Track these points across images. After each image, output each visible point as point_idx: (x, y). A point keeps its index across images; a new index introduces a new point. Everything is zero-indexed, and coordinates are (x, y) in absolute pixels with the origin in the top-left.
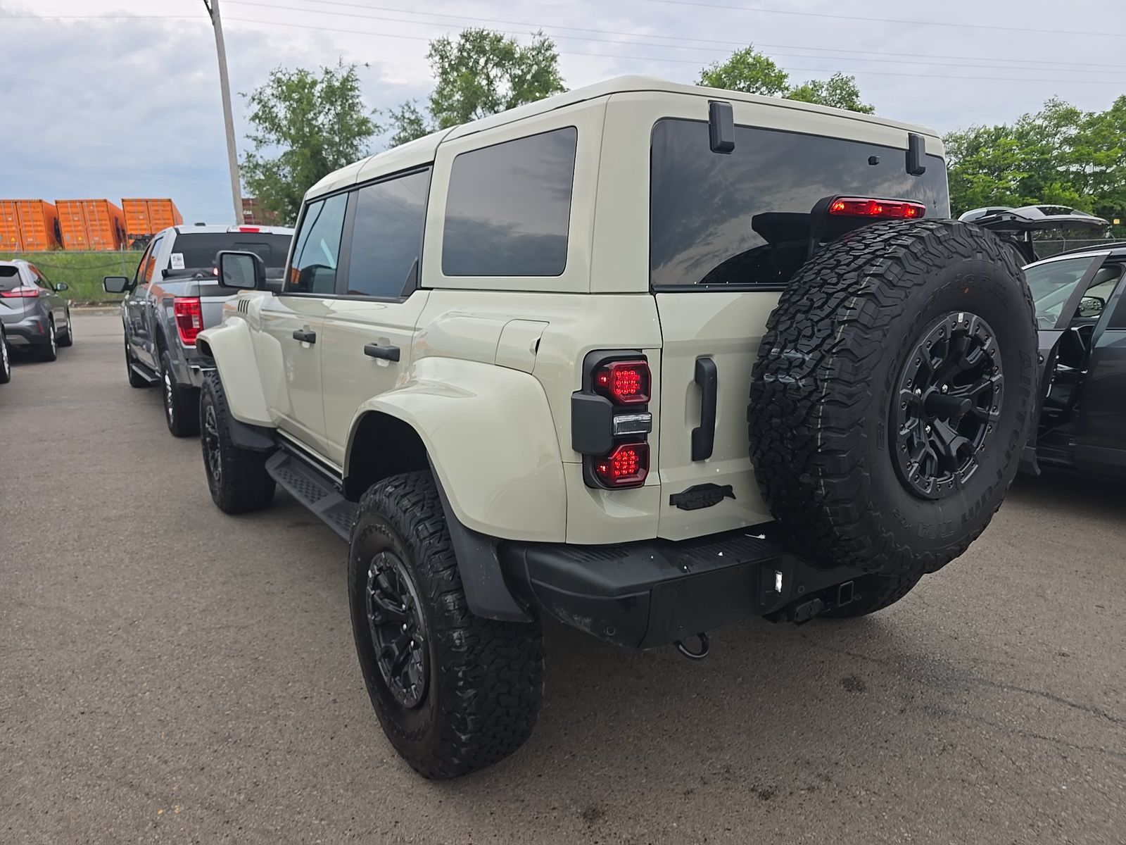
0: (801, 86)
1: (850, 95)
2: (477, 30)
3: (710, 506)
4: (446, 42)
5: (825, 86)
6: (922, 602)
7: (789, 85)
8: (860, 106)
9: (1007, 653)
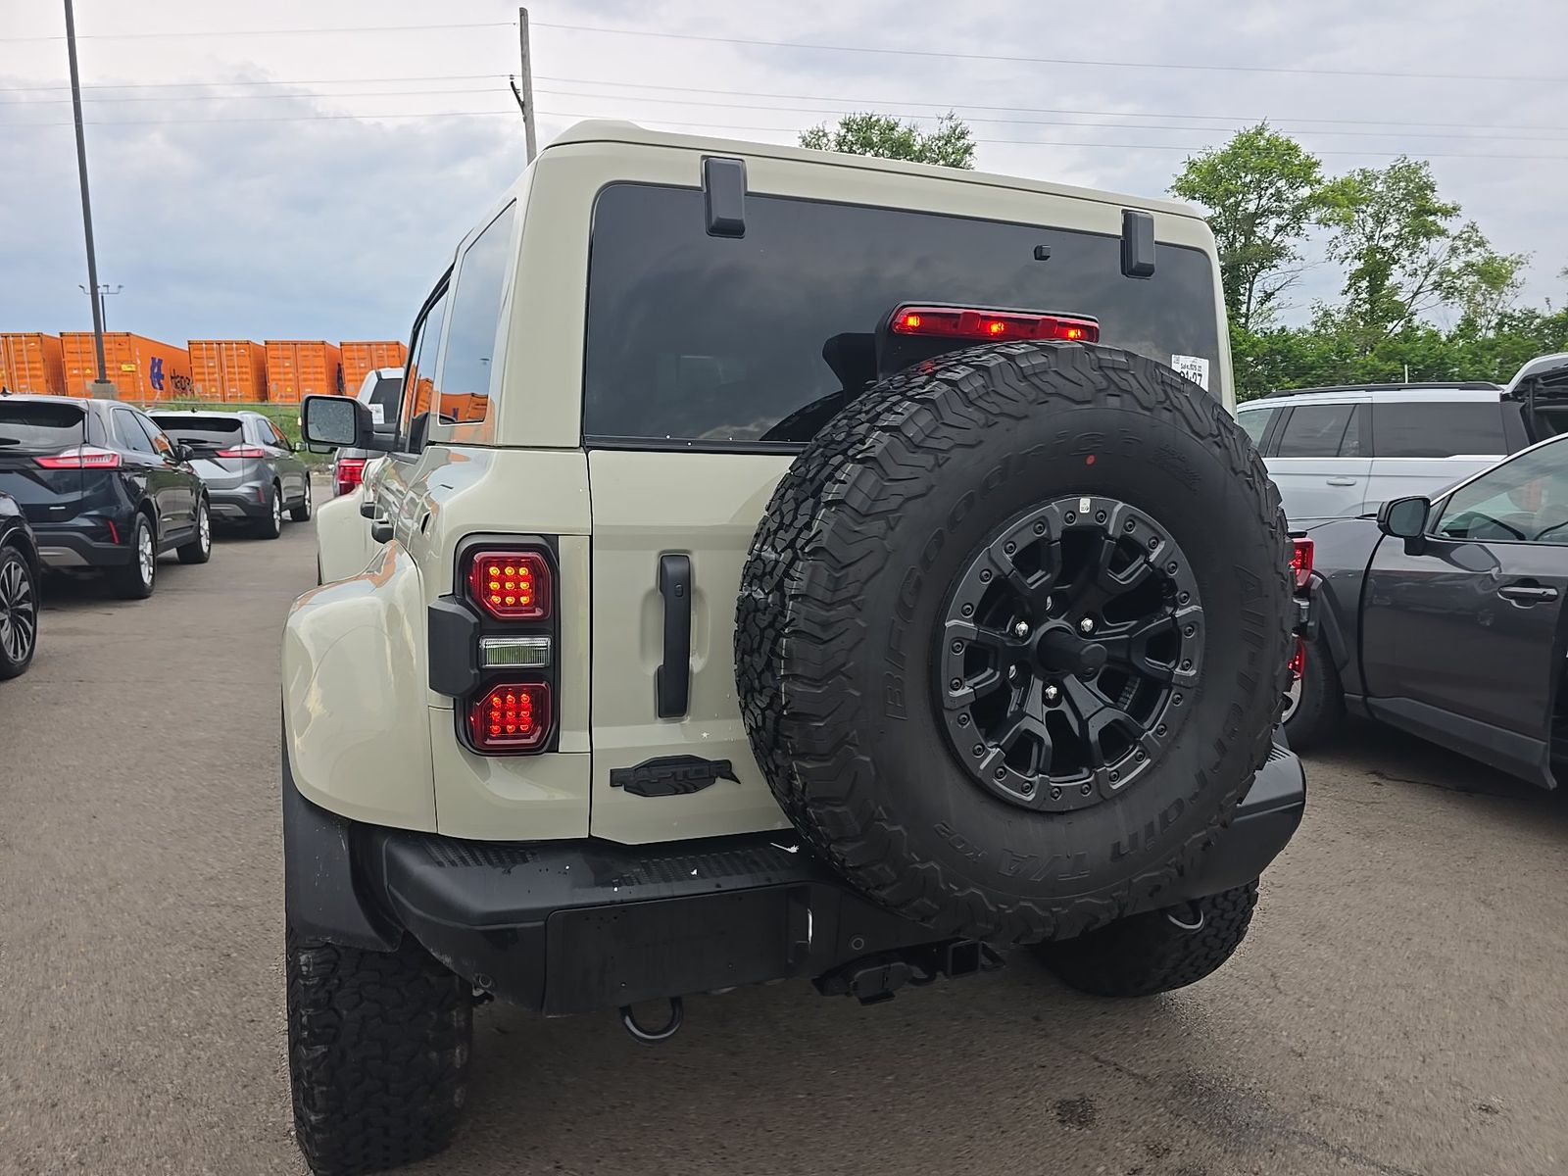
0: (1342, 176)
1: (1421, 189)
2: (864, 115)
3: (687, 791)
4: (821, 134)
5: (1382, 177)
6: (1273, 984)
7: (1323, 177)
8: (1436, 205)
9: (1381, 1093)
